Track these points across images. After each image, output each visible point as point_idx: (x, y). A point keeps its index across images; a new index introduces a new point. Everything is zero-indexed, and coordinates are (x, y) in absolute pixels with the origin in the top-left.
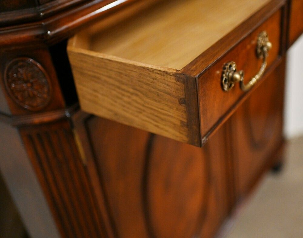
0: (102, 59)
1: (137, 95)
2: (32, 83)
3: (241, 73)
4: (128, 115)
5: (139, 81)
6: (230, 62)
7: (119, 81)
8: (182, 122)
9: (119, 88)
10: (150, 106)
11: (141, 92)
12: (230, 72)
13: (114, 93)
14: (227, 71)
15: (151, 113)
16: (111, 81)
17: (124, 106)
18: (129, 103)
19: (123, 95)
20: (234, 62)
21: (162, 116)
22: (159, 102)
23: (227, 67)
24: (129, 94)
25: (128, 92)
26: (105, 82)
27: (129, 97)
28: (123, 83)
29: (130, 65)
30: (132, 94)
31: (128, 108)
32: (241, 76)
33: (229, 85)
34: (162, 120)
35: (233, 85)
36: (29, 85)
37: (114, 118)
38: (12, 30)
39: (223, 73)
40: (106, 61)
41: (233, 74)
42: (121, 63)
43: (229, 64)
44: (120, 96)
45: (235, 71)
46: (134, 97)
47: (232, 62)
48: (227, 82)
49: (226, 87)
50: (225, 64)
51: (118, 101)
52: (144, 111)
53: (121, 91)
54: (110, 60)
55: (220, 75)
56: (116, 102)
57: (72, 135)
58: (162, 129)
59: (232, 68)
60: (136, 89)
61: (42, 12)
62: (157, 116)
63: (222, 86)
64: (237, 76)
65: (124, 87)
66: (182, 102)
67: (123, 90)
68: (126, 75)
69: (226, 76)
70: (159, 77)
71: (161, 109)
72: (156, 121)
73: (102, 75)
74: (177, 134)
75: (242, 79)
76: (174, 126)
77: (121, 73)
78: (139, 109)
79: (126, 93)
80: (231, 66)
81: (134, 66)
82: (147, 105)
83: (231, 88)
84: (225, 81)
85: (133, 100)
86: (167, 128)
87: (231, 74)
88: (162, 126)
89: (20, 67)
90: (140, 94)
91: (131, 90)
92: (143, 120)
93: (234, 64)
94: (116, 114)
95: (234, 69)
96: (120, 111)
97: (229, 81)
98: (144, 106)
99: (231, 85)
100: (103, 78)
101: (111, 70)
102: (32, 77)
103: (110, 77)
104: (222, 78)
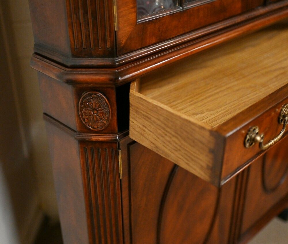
0: (156, 106)
1: (176, 137)
2: (97, 111)
3: (262, 136)
4: (166, 150)
5: (182, 128)
6: (254, 126)
7: (165, 124)
8: (208, 166)
9: (164, 129)
10: (186, 148)
11: (181, 136)
12: (253, 134)
13: (159, 131)
14: (251, 133)
15: (185, 154)
16: (158, 122)
17: (165, 143)
18: (169, 142)
19: (166, 135)
20: (258, 127)
21: (193, 158)
22: (193, 147)
23: (252, 130)
24: (170, 136)
25: (170, 134)
26: (154, 122)
27: (170, 138)
28: (168, 127)
29: (176, 116)
30: (173, 136)
31: (168, 145)
32: (262, 138)
33: (250, 143)
34: (193, 160)
35: (254, 144)
36: (95, 112)
37: (155, 150)
38: (94, 72)
39: (247, 134)
40: (159, 108)
41: (255, 136)
42: (170, 112)
43: (254, 128)
44: (164, 135)
45: (257, 134)
46: (174, 139)
47: (256, 127)
48: (249, 142)
49: (247, 145)
50: (250, 127)
51: (161, 138)
52: (180, 150)
53: (165, 132)
54: (162, 108)
55: (245, 135)
56: (159, 138)
57: (117, 154)
58: (191, 167)
59: (255, 131)
60: (177, 134)
61: (117, 62)
62: (189, 157)
63: (244, 144)
64: (258, 138)
65: (168, 129)
66: (212, 151)
67: (167, 131)
68: (172, 122)
69: (249, 136)
70: (197, 129)
71: (194, 152)
72: (188, 160)
73: (153, 116)
74: (203, 173)
75: (262, 141)
76: (201, 167)
77: (168, 119)
78: (176, 148)
79: (168, 134)
80: (254, 130)
81: (180, 117)
82: (183, 147)
83: (252, 146)
84: (248, 140)
85: (173, 141)
86: (195, 167)
87: (253, 136)
88: (191, 165)
89: (92, 98)
90: (179, 137)
91: (173, 133)
92: (178, 157)
93: (258, 128)
94: (157, 147)
95: (257, 132)
96: (160, 146)
97: (251, 141)
98: (180, 146)
99: (252, 144)
100: (153, 119)
101: (161, 115)
102: (99, 107)
103: (159, 120)
104: (246, 138)
